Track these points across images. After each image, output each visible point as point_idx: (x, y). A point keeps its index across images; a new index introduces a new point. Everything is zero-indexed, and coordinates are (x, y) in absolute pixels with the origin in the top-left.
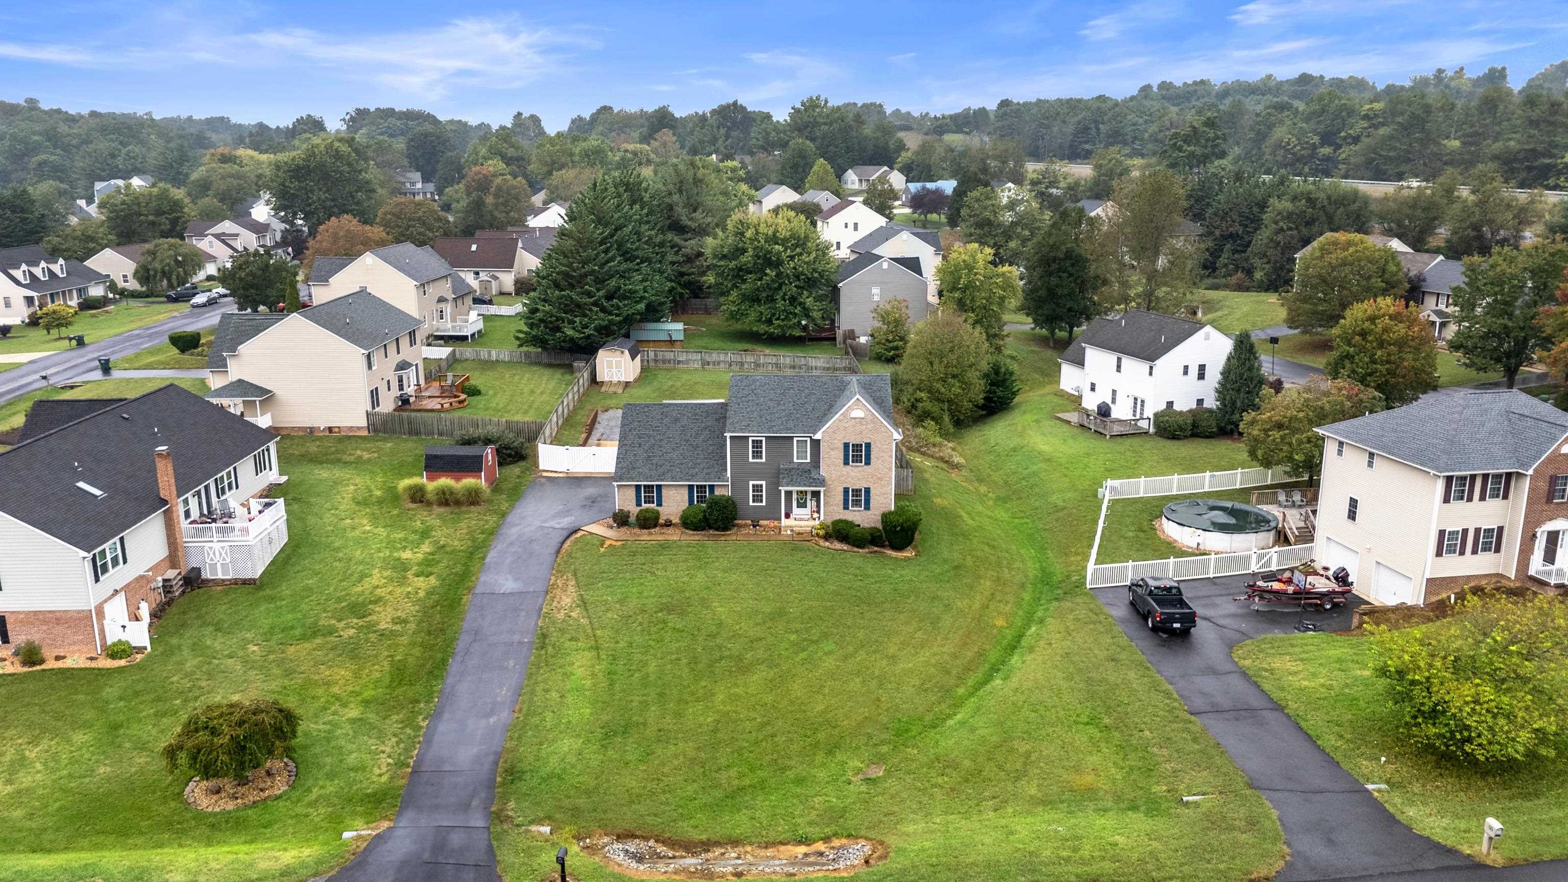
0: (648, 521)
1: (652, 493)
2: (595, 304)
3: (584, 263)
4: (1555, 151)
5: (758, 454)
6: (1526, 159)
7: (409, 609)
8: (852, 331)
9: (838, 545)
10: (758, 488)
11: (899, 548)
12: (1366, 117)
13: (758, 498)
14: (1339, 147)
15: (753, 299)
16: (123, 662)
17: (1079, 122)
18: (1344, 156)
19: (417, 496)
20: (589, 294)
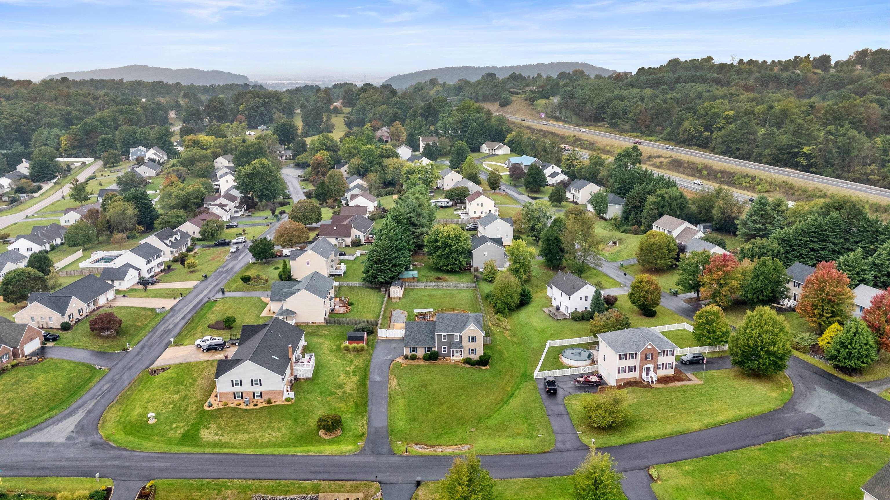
0: (414, 358)
1: (415, 350)
2: (389, 269)
3: (385, 255)
4: (800, 146)
5: (444, 339)
6: (787, 149)
7: (354, 387)
8: (477, 268)
9: (467, 366)
10: (444, 348)
11: (484, 365)
12: (725, 118)
13: (444, 351)
14: (712, 132)
15: (441, 256)
16: (290, 403)
17: (599, 103)
18: (714, 137)
19: (347, 349)
20: (387, 266)
